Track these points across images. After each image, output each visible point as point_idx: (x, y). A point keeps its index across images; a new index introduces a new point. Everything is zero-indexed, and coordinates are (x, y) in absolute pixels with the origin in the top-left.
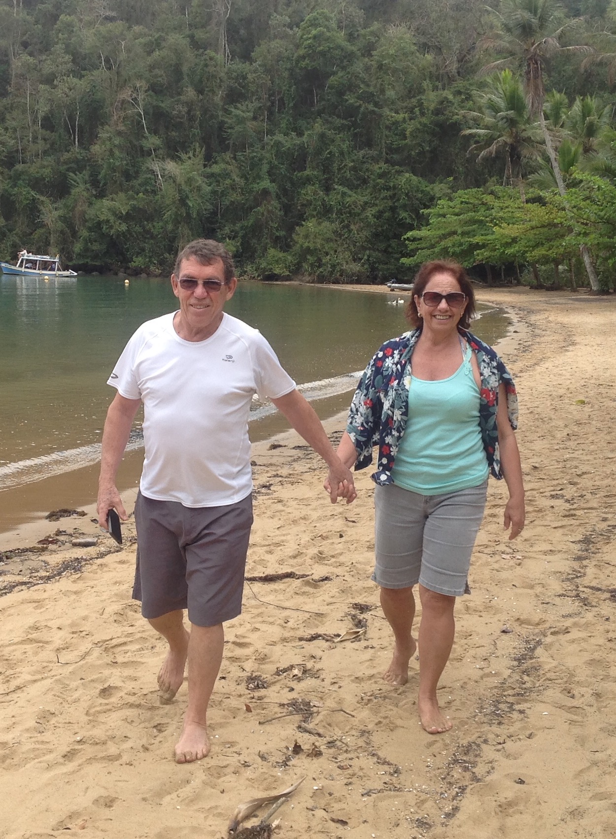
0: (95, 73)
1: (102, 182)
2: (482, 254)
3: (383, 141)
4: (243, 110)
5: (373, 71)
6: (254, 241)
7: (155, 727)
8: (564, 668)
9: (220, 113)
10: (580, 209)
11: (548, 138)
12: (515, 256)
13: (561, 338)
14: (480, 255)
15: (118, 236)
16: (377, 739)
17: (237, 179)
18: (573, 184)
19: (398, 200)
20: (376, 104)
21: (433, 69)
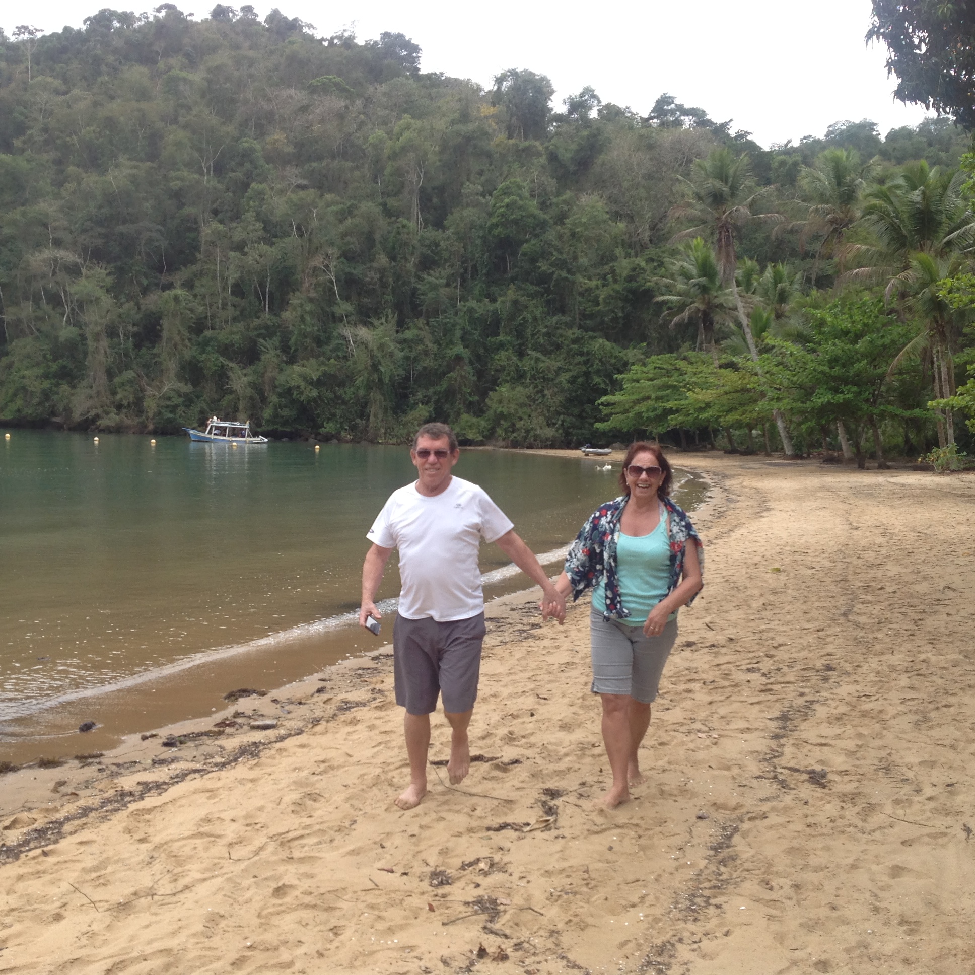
0: (286, 240)
1: (293, 349)
2: (676, 419)
3: (576, 307)
4: (435, 277)
5: (565, 238)
6: (447, 406)
7: (331, 930)
8: (761, 857)
9: (413, 280)
10: (773, 374)
11: (740, 305)
12: (708, 421)
13: (755, 503)
14: (674, 421)
15: (309, 402)
16: (566, 939)
17: (430, 345)
18: (767, 350)
19: (592, 365)
20: (569, 272)
21: (626, 237)
